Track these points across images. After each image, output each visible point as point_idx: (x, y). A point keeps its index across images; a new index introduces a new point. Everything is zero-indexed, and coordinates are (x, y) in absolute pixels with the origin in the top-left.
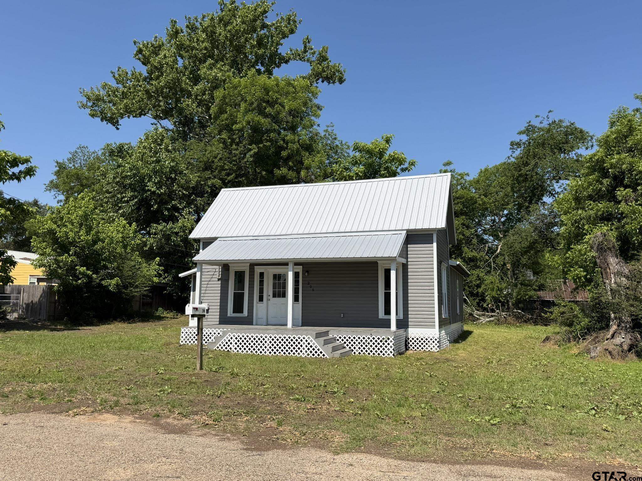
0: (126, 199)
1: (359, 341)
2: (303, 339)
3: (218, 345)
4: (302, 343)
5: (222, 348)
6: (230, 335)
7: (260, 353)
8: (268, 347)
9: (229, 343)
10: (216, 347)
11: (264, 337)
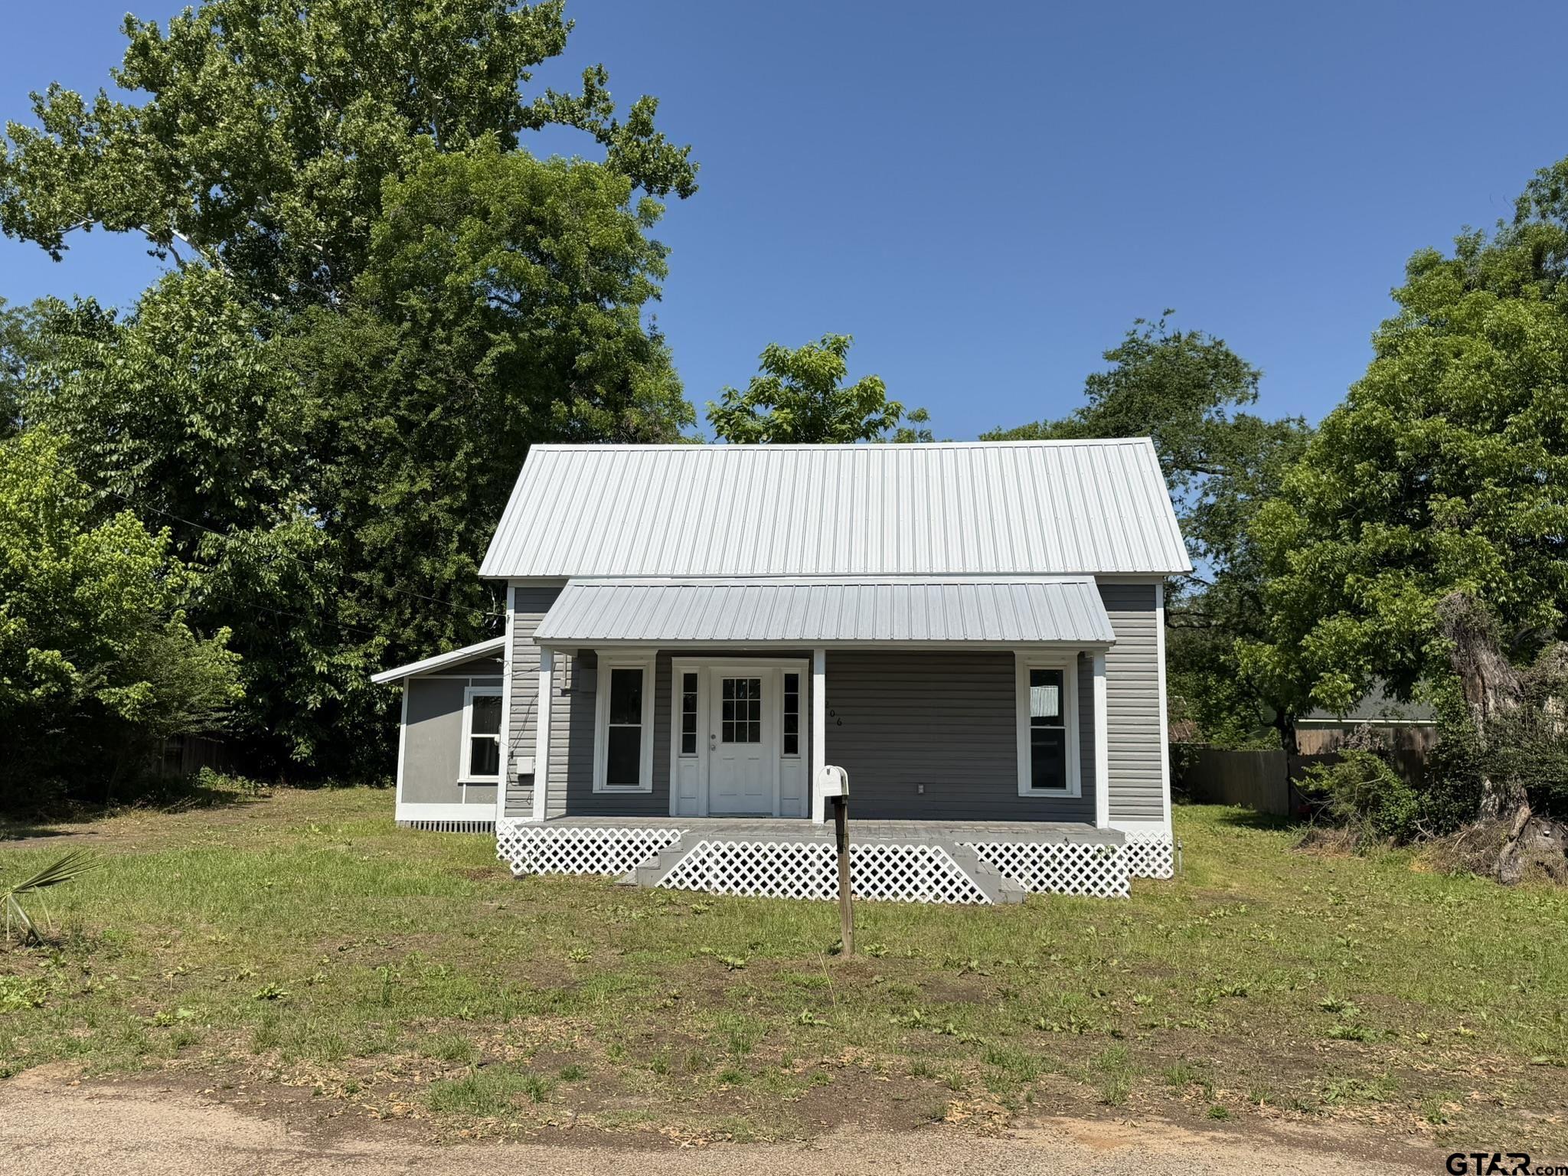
0: (115, 458)
2: (919, 856)
3: (669, 875)
4: (916, 866)
5: (681, 882)
6: (704, 847)
7: (795, 896)
8: (819, 879)
9: (702, 869)
10: (661, 882)
11: (806, 850)
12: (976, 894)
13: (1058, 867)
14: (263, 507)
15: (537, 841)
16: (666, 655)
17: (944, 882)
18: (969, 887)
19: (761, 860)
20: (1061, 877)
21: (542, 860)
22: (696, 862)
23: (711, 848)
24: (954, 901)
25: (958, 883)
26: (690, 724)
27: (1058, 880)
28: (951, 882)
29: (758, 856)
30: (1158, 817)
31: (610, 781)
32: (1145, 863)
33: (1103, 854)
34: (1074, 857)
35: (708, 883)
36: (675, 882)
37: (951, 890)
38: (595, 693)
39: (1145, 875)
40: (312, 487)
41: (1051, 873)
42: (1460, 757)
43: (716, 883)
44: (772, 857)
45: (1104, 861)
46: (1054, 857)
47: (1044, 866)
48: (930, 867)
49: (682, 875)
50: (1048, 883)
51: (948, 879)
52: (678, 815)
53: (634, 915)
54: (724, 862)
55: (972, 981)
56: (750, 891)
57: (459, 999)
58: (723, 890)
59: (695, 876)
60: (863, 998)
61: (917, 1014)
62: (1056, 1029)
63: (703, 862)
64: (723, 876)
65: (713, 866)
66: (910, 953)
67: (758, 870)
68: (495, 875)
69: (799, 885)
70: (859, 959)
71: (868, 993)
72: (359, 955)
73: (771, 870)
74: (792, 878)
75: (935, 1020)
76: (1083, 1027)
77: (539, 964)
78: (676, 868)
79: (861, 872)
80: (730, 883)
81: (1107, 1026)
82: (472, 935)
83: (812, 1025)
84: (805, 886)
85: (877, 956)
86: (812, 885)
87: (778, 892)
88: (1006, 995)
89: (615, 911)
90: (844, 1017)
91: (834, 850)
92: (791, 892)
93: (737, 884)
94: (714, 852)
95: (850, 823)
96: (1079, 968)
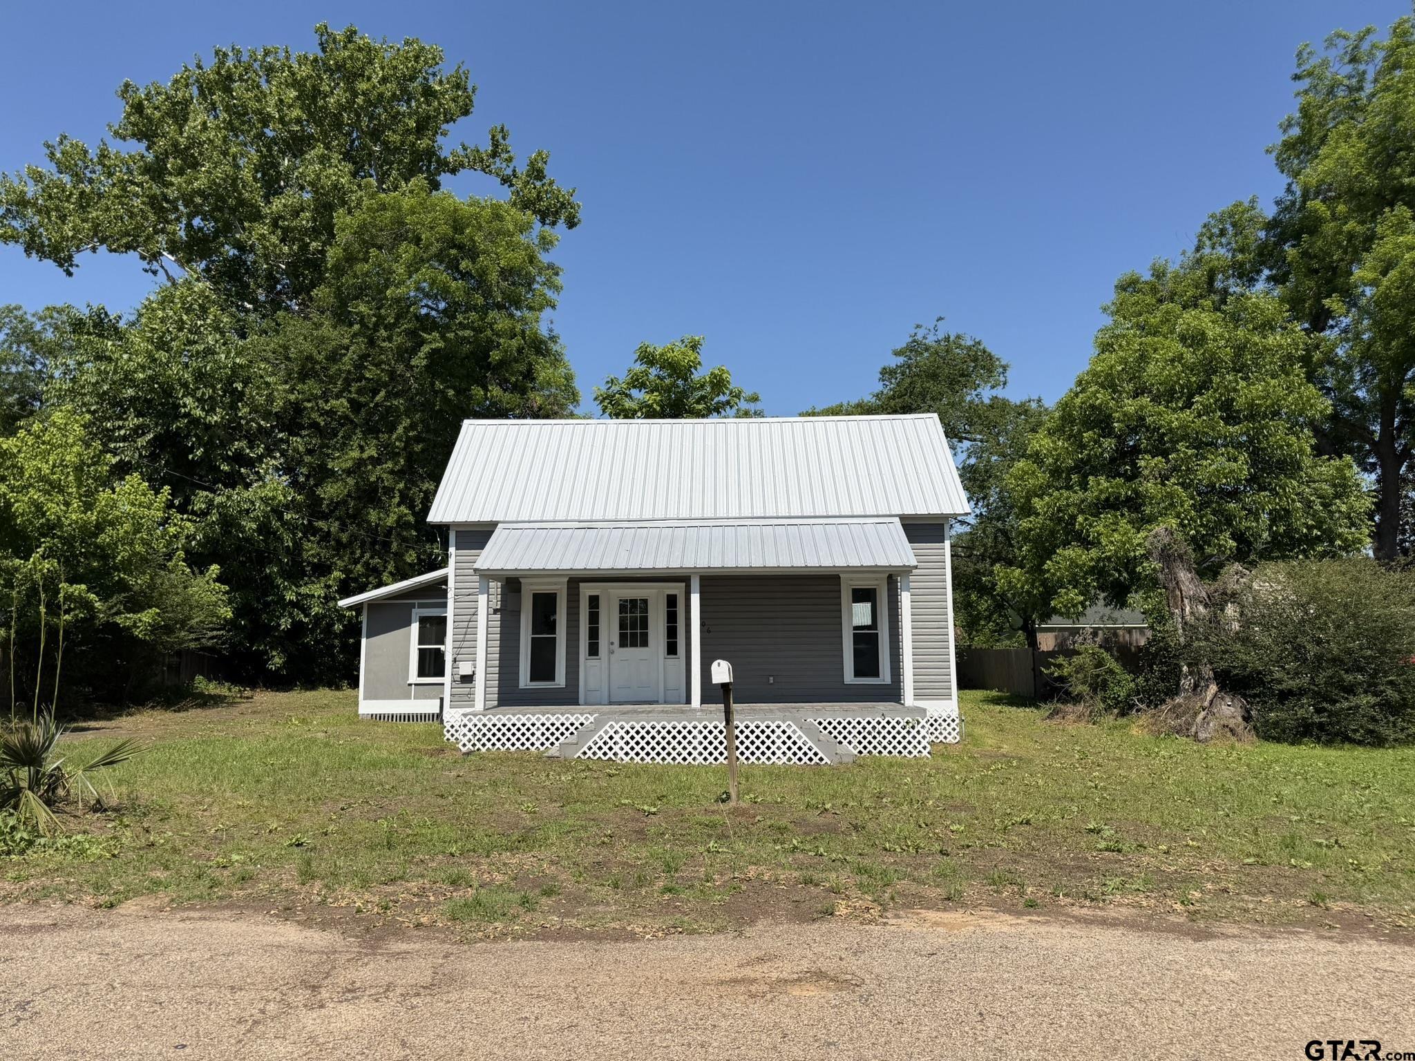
0: (122, 432)
1: (859, 728)
2: (776, 729)
3: (585, 748)
4: (773, 737)
8: (700, 748)
10: (579, 754)
11: (690, 727)
12: (818, 757)
13: (877, 735)
14: (243, 470)
15: (479, 725)
16: (575, 581)
17: (795, 748)
18: (813, 751)
19: (656, 735)
20: (880, 743)
21: (484, 740)
22: (606, 738)
23: (617, 727)
24: (802, 762)
25: (805, 749)
26: (594, 634)
27: (877, 745)
28: (800, 749)
29: (653, 732)
30: (948, 696)
31: (532, 680)
32: (939, 731)
33: (911, 725)
34: (889, 728)
35: (615, 754)
36: (590, 753)
37: (800, 754)
38: (519, 612)
39: (938, 741)
40: (282, 455)
41: (872, 740)
42: (1166, 649)
43: (621, 754)
44: (664, 733)
45: (911, 730)
46: (874, 728)
47: (867, 735)
48: (784, 737)
49: (595, 748)
50: (870, 748)
51: (797, 746)
52: (586, 704)
53: (563, 778)
54: (627, 738)
55: (828, 818)
56: (648, 759)
57: (445, 842)
58: (627, 759)
59: (605, 749)
60: (750, 833)
61: (795, 842)
62: (899, 850)
63: (611, 738)
64: (627, 749)
65: (619, 741)
66: (779, 800)
67: (653, 743)
68: (448, 754)
69: (685, 754)
70: (743, 805)
71: (753, 829)
72: (357, 813)
73: (664, 743)
74: (679, 748)
75: (808, 847)
76: (917, 848)
77: (499, 815)
78: (590, 743)
79: (742, 743)
80: (632, 754)
81: (937, 847)
82: (442, 796)
83: (718, 852)
84: (690, 754)
85: (756, 803)
86: (695, 754)
87: (669, 759)
88: (856, 827)
89: (548, 775)
90: (739, 846)
91: (721, 726)
92: (679, 759)
93: (637, 754)
94: (620, 730)
95: (735, 707)
96: (905, 808)
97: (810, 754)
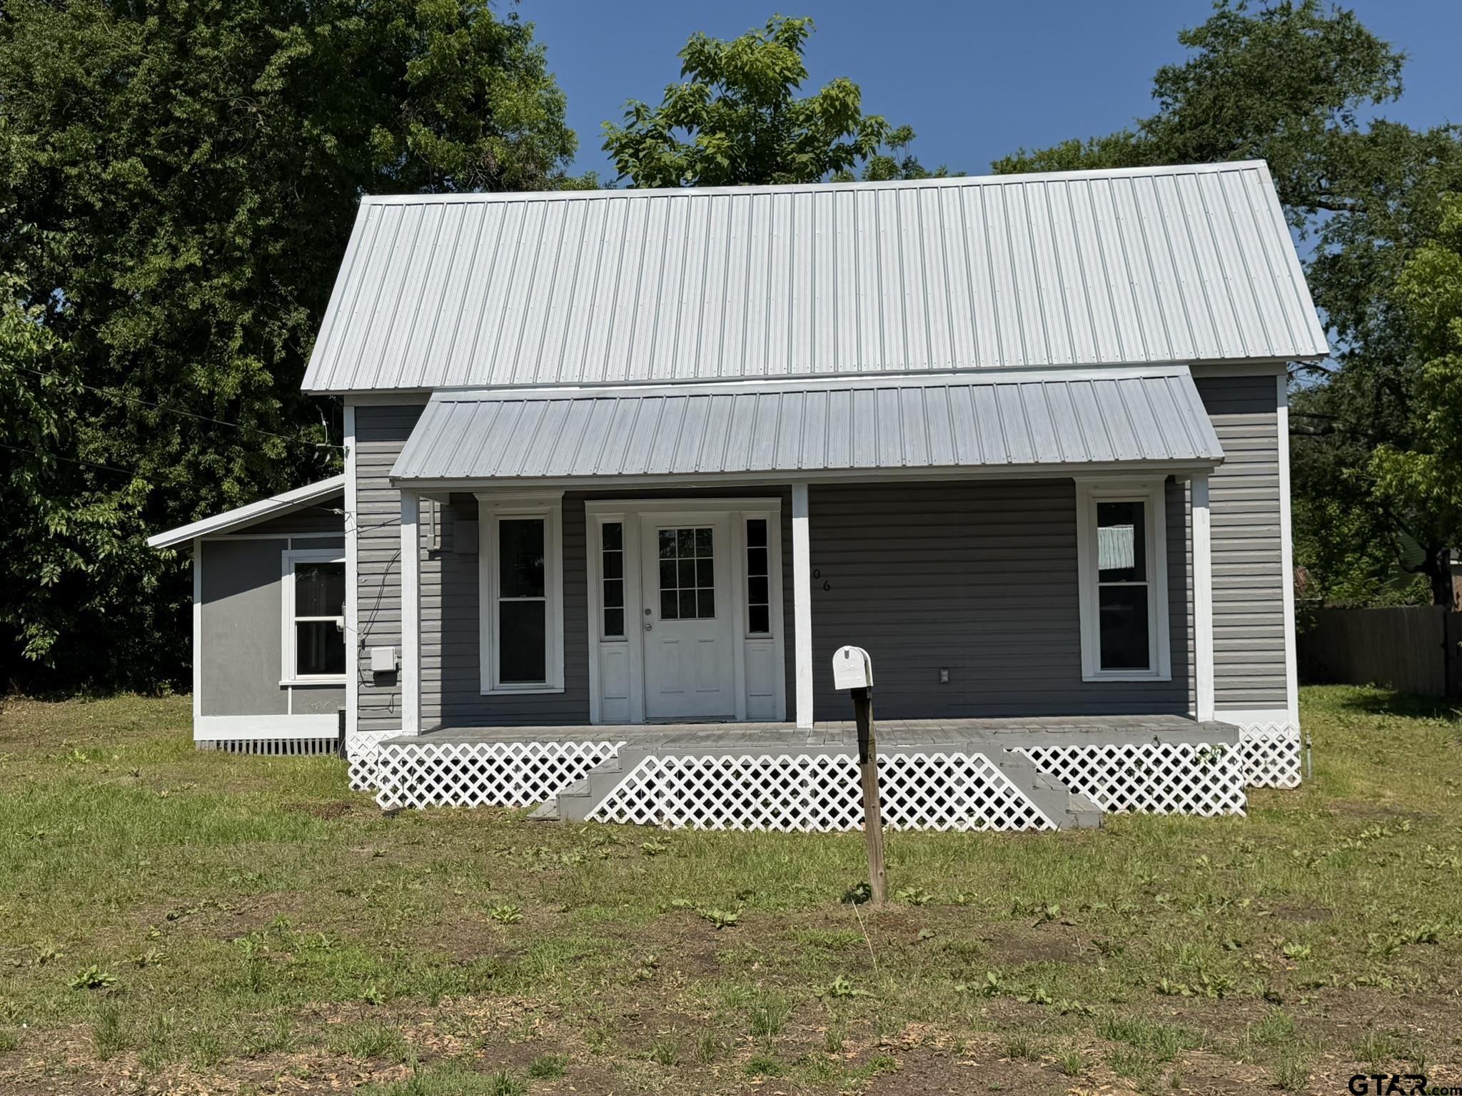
1: (1111, 763)
2: (954, 767)
3: (604, 804)
4: (949, 782)
5: (621, 813)
6: (651, 765)
7: (781, 828)
8: (814, 803)
9: (650, 795)
10: (593, 814)
11: (794, 765)
12: (1034, 817)
13: (1144, 776)
15: (412, 762)
16: (577, 497)
17: (989, 802)
18: (1024, 808)
19: (732, 780)
20: (1149, 790)
21: (421, 789)
22: (641, 785)
23: (660, 766)
24: (1004, 828)
25: (1009, 803)
26: (614, 594)
27: (1145, 795)
28: (999, 802)
29: (727, 775)
30: (1282, 702)
31: (503, 679)
32: (1262, 767)
33: (1209, 757)
34: (1167, 762)
35: (659, 814)
36: (612, 813)
37: (1000, 812)
38: (476, 556)
39: (1261, 784)
40: (30, 266)
41: (1135, 785)
43: (669, 814)
44: (746, 775)
45: (1209, 766)
46: (1139, 763)
47: (1125, 776)
48: (969, 782)
49: (621, 804)
50: (1131, 799)
51: (994, 797)
52: (602, 722)
53: (565, 859)
54: (679, 784)
55: (1053, 933)
56: (718, 823)
57: (356, 978)
58: (679, 823)
59: (640, 804)
60: (909, 960)
61: (991, 977)
62: (1186, 993)
63: (650, 785)
64: (679, 804)
65: (665, 790)
66: (961, 899)
67: (728, 794)
68: (356, 814)
69: (786, 813)
70: (893, 908)
71: (915, 952)
72: (197, 925)
73: (747, 794)
74: (776, 803)
75: (1016, 986)
76: (1221, 989)
77: (453, 927)
78: (613, 795)
79: (891, 793)
80: (689, 813)
81: (1258, 987)
82: (349, 892)
83: (850, 996)
84: (795, 813)
85: (918, 904)
86: (805, 813)
87: (757, 823)
88: (1105, 949)
89: (537, 853)
90: (890, 984)
91: (853, 763)
92: (776, 823)
93: (699, 814)
94: (665, 771)
95: (876, 726)
96: (1198, 912)
97: (1019, 812)
